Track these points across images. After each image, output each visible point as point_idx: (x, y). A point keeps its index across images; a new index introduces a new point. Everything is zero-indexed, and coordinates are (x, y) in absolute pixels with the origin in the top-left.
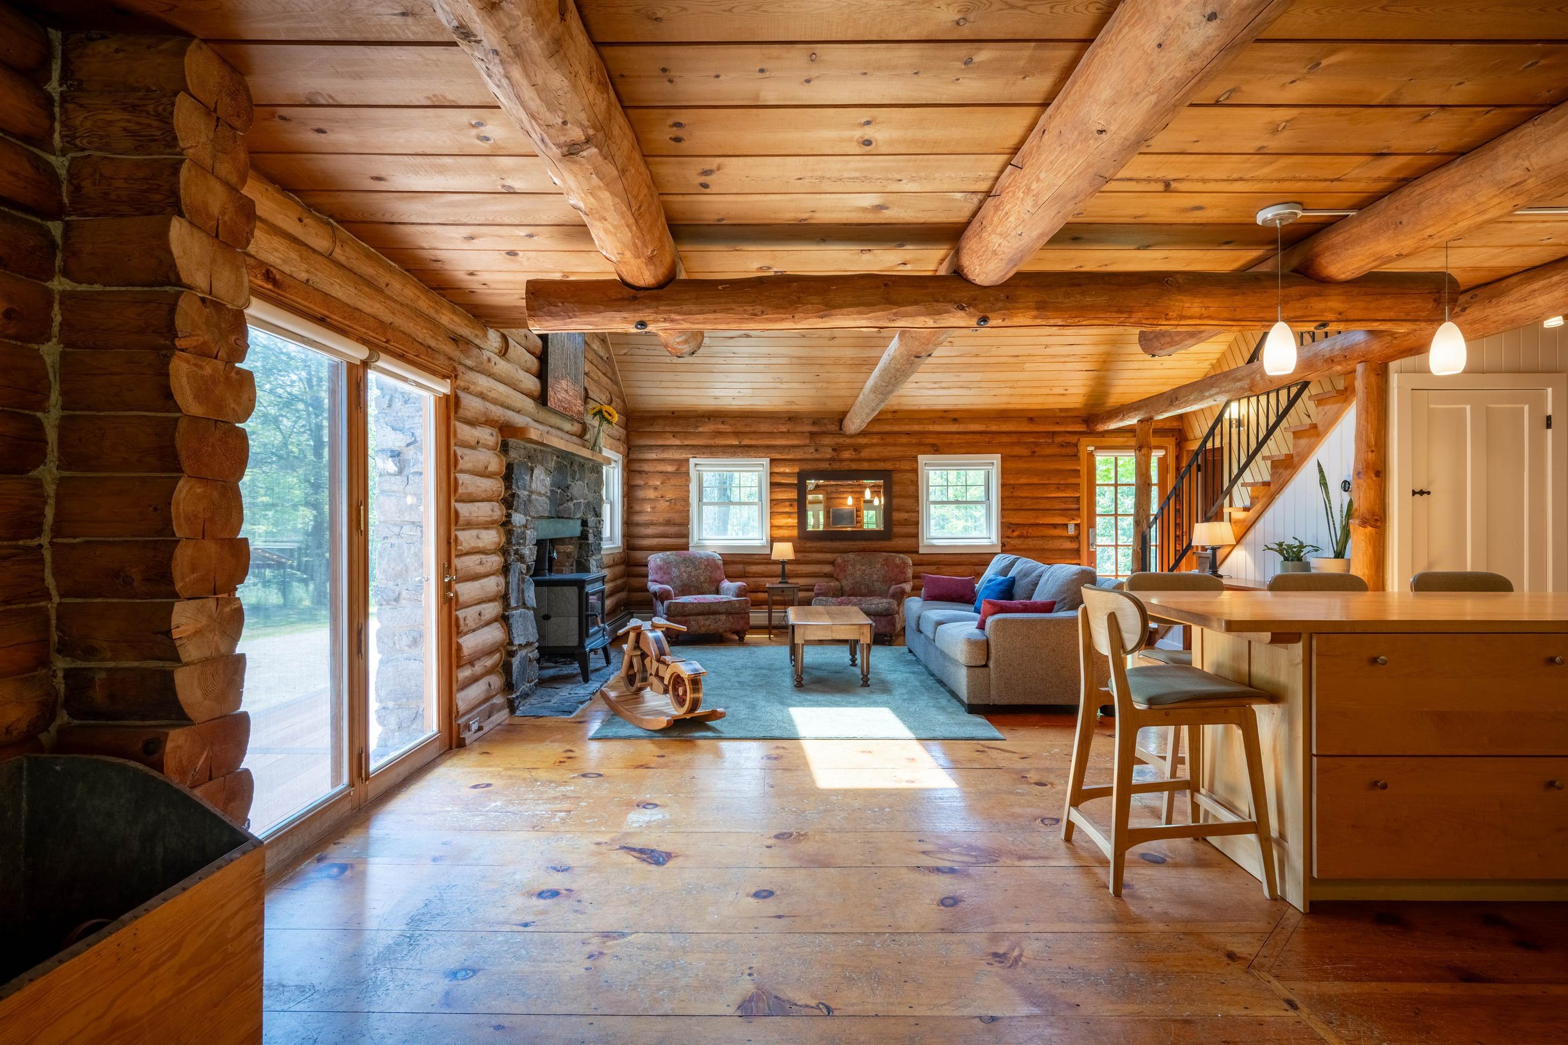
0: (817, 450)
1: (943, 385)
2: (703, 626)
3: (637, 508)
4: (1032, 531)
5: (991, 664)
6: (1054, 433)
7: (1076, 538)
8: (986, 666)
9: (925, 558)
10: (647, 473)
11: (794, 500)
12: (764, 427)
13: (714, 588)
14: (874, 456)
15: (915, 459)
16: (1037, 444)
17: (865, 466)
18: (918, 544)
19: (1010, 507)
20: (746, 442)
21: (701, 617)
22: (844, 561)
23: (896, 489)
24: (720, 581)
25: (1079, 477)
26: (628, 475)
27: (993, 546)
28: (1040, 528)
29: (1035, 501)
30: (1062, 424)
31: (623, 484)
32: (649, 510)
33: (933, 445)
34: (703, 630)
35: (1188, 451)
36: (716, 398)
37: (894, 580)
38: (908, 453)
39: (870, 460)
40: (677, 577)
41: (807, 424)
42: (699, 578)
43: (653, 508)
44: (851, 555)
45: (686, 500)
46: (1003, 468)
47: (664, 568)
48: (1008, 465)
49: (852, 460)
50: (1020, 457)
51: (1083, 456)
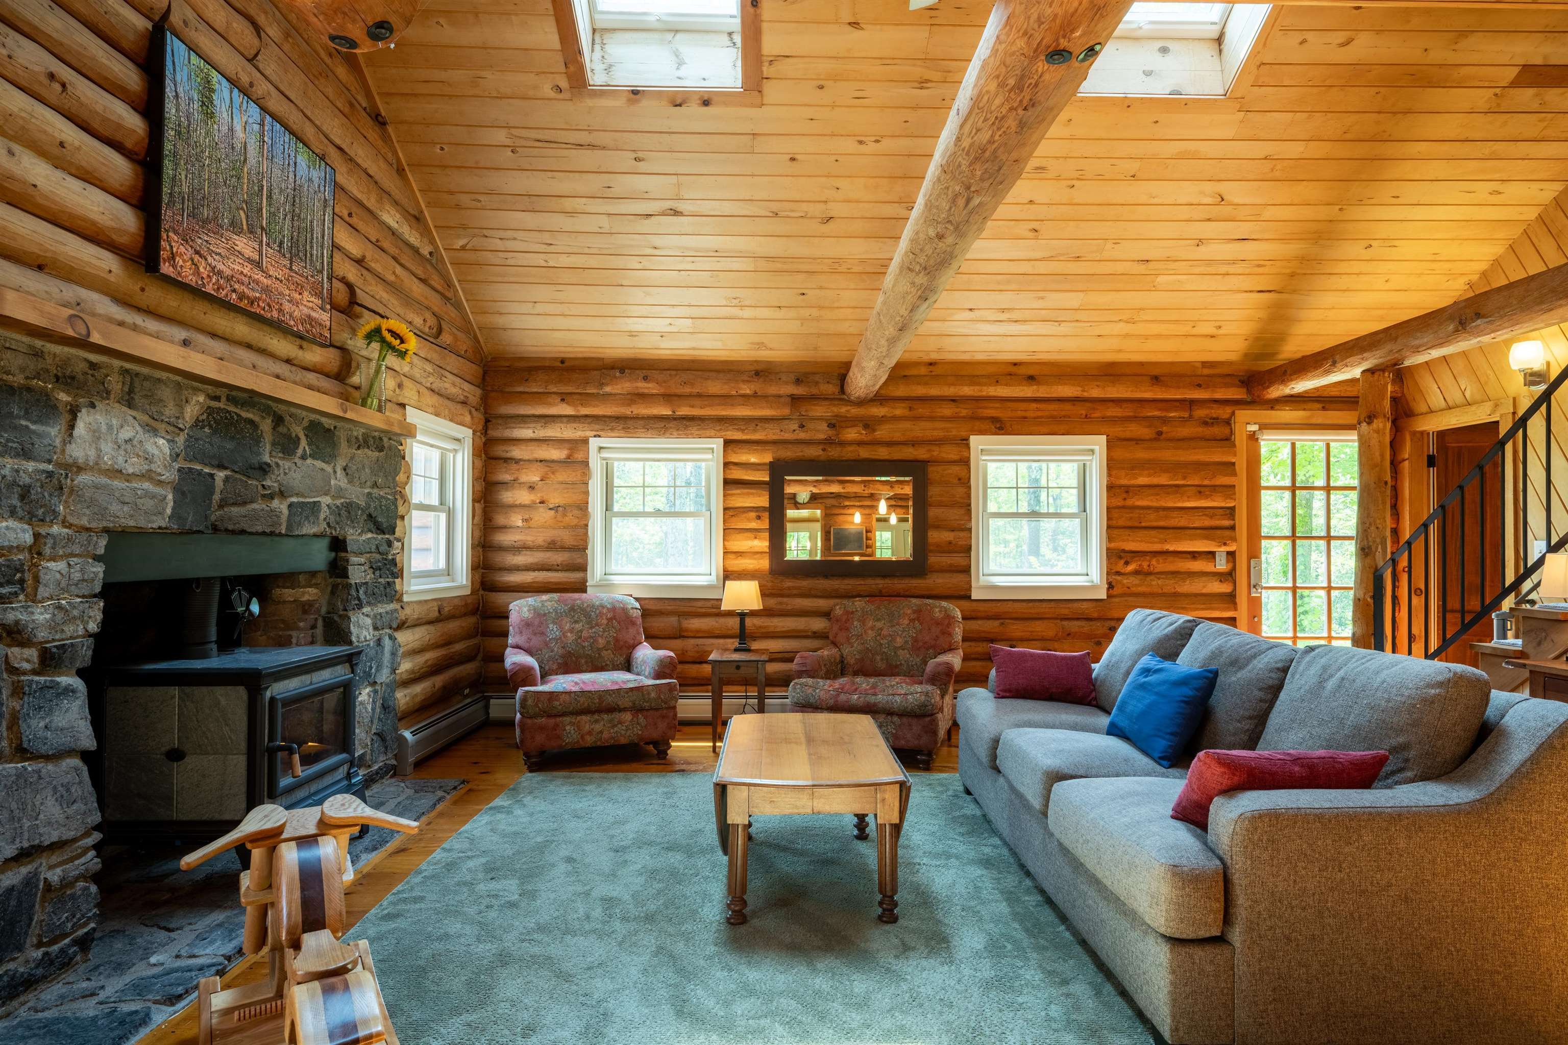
0: (802, 426)
1: (1015, 315)
2: (590, 733)
3: (500, 520)
4: (1159, 565)
5: (1237, 936)
6: (1192, 403)
7: (1229, 576)
8: (1220, 940)
9: (982, 607)
10: (517, 461)
11: (764, 509)
12: (715, 387)
13: (621, 659)
14: (898, 436)
15: (965, 443)
16: (1165, 421)
17: (883, 453)
18: (969, 583)
19: (1121, 523)
20: (684, 411)
21: (584, 718)
22: (847, 613)
23: (934, 492)
24: (634, 647)
25: (1234, 474)
26: (486, 466)
27: (1093, 587)
28: (1171, 559)
29: (1161, 513)
30: (1207, 387)
31: (475, 479)
32: (520, 523)
33: (994, 420)
34: (589, 741)
35: (1414, 433)
36: (632, 334)
37: (933, 647)
38: (954, 433)
39: (890, 444)
40: (556, 640)
41: (786, 383)
42: (595, 641)
43: (525, 520)
44: (859, 603)
45: (583, 508)
46: (1109, 459)
47: (532, 626)
48: (1119, 454)
49: (860, 443)
50: (1137, 441)
51: (1240, 439)
